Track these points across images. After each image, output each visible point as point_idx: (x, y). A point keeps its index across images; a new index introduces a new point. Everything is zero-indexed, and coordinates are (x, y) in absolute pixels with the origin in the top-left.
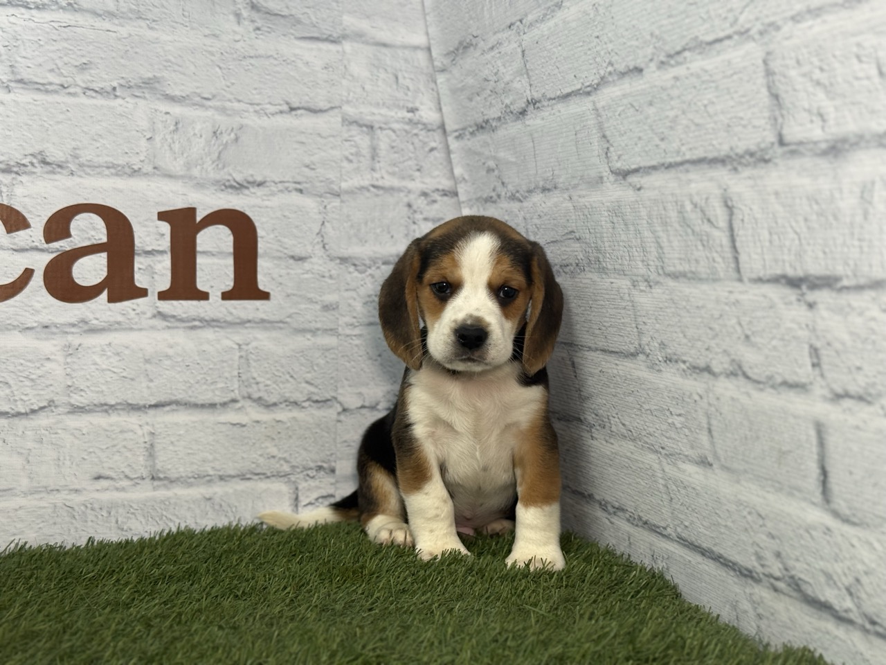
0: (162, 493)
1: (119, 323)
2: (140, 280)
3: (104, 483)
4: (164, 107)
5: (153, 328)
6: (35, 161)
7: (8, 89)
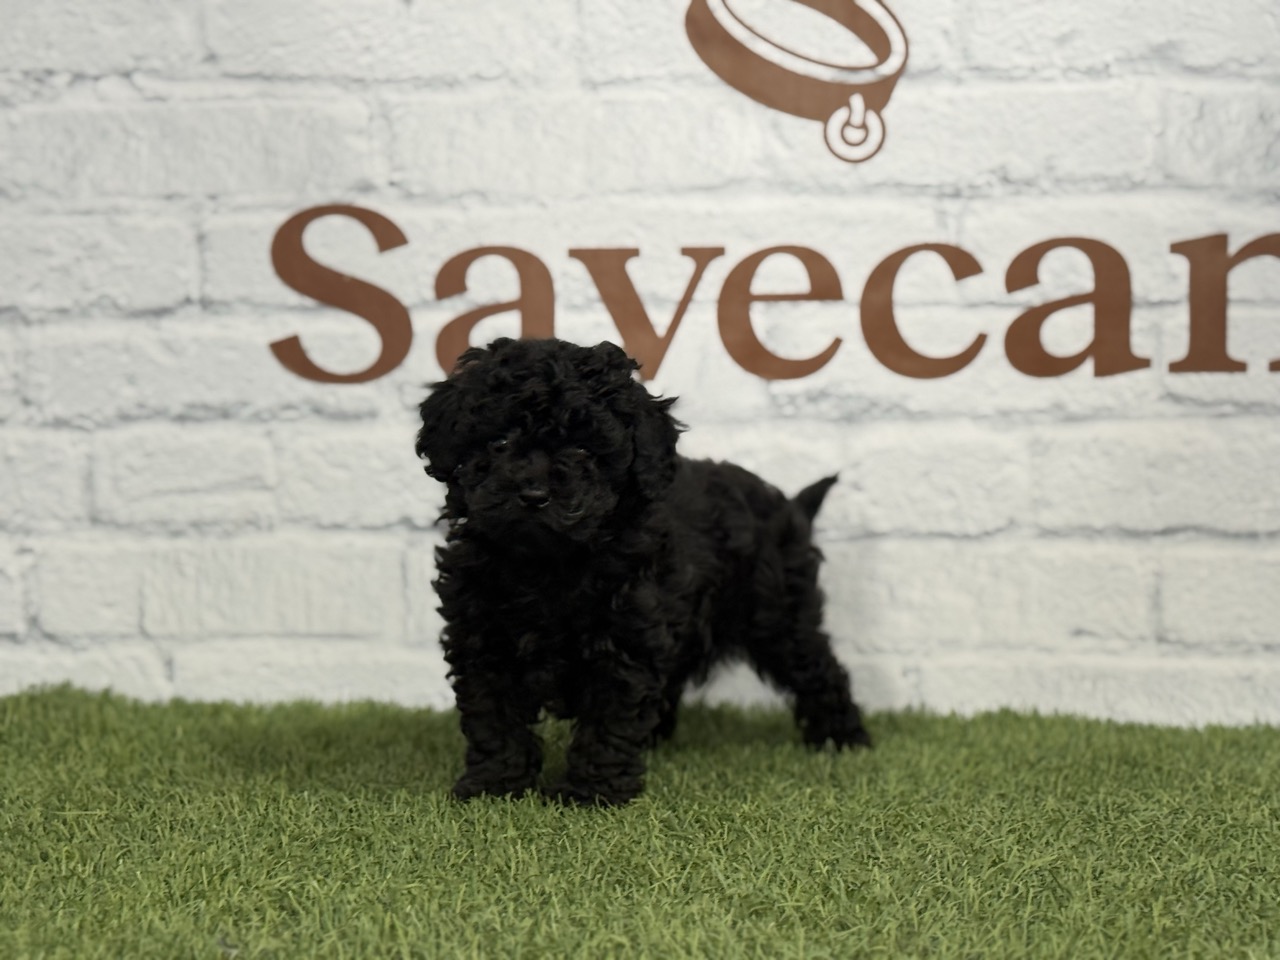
0: (1173, 664)
1: (1109, 409)
2: (1140, 345)
3: (1086, 642)
4: (1181, 83)
5: (1160, 416)
6: (994, 179)
7: (958, 81)
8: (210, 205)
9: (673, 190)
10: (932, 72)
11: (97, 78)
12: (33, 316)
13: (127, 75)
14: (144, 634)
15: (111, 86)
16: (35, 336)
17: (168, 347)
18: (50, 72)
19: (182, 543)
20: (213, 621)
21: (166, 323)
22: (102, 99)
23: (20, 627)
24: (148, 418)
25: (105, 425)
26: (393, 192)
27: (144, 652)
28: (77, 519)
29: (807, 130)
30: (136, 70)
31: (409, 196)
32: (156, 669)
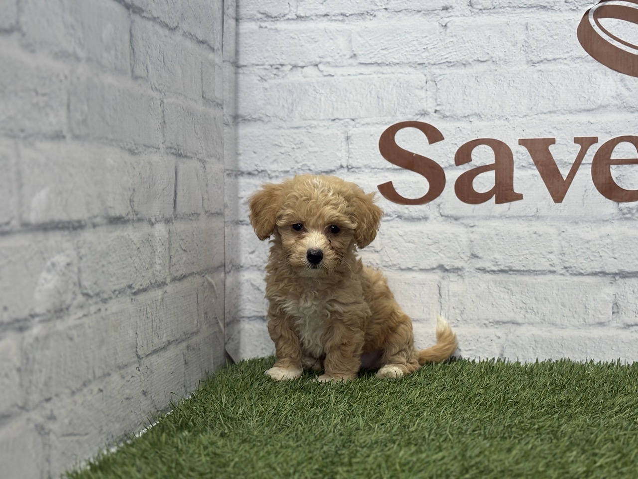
8: (353, 123)
9: (571, 112)
11: (302, 67)
12: (273, 174)
13: (317, 65)
15: (310, 71)
18: (282, 65)
22: (304, 76)
26: (436, 115)
30: (320, 63)
31: (444, 117)
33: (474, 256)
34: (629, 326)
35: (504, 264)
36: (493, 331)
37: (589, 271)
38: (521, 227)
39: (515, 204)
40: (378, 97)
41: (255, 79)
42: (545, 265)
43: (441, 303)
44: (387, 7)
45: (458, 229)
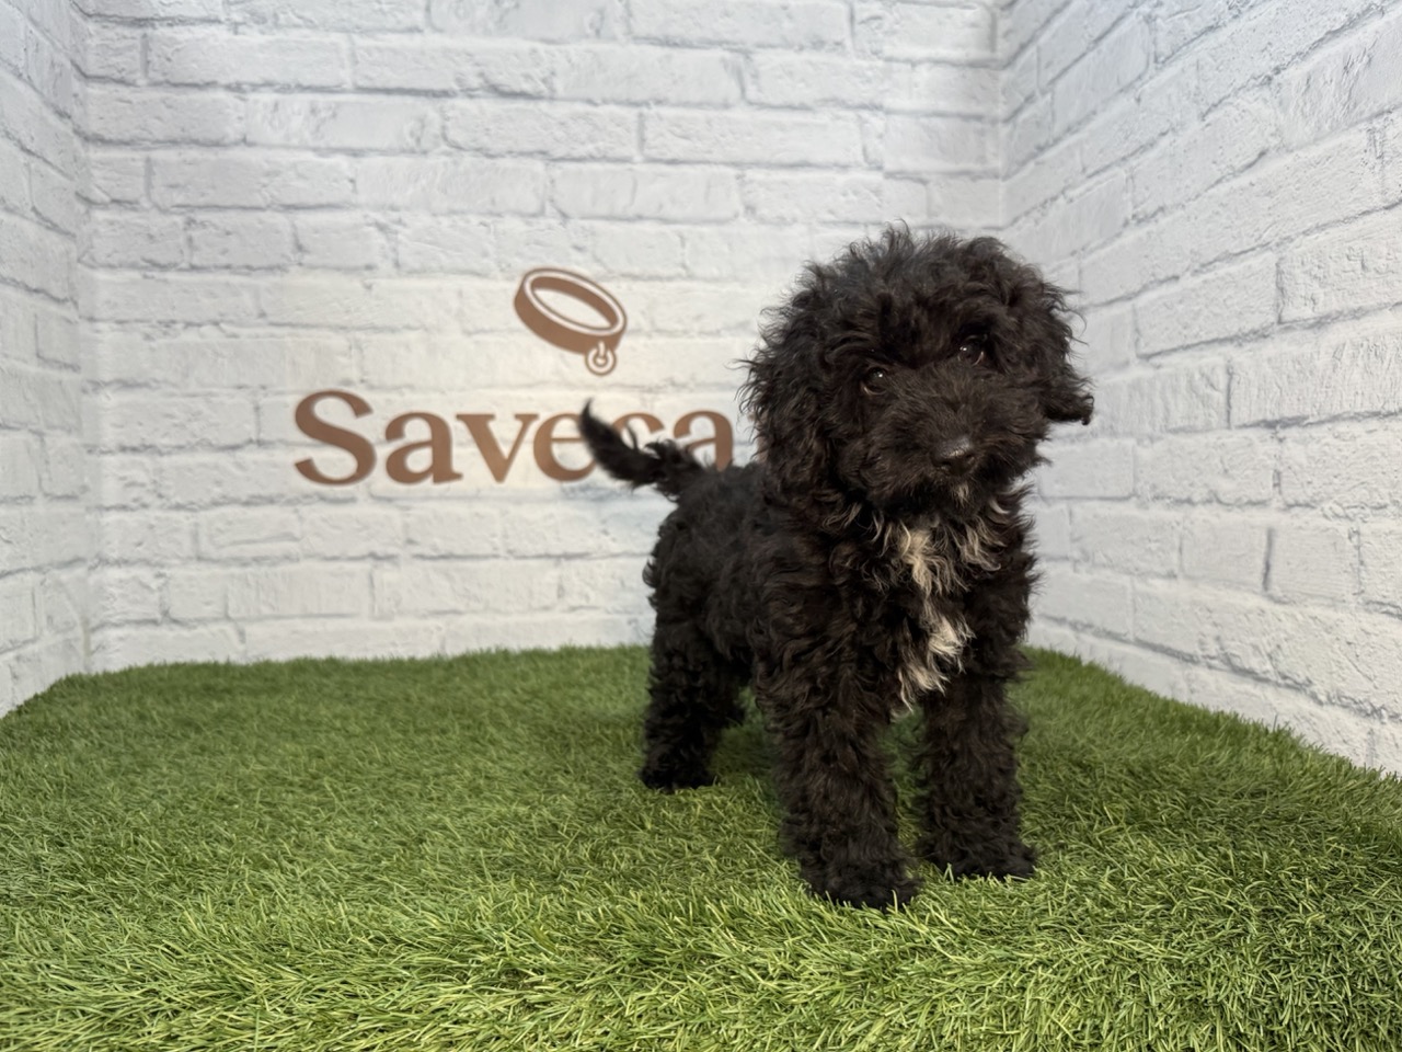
6: (668, 384)
7: (649, 336)
8: (263, 392)
9: (511, 387)
10: (638, 331)
11: (199, 325)
12: (164, 450)
13: (216, 324)
14: (228, 618)
15: (207, 329)
16: (165, 461)
17: (240, 466)
18: (174, 322)
19: (249, 570)
20: (266, 610)
21: (239, 454)
22: (202, 336)
23: (158, 616)
24: (229, 504)
25: (203, 508)
26: (362, 386)
27: (228, 628)
28: (190, 558)
29: (577, 359)
30: (222, 321)
31: (371, 388)
32: (235, 638)
33: (410, 542)
34: (573, 609)
35: (444, 548)
36: (432, 622)
37: (534, 553)
38: (461, 509)
39: (454, 485)
40: (294, 363)
41: (138, 337)
42: (488, 550)
43: (373, 596)
44: (303, 261)
45: (392, 512)
